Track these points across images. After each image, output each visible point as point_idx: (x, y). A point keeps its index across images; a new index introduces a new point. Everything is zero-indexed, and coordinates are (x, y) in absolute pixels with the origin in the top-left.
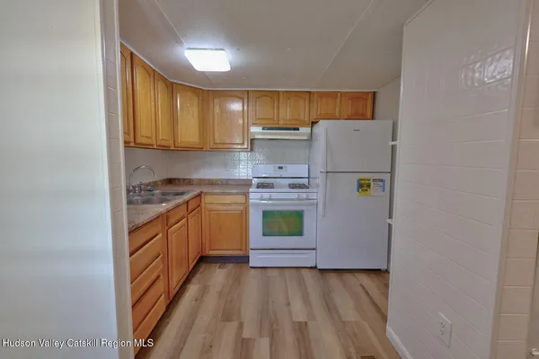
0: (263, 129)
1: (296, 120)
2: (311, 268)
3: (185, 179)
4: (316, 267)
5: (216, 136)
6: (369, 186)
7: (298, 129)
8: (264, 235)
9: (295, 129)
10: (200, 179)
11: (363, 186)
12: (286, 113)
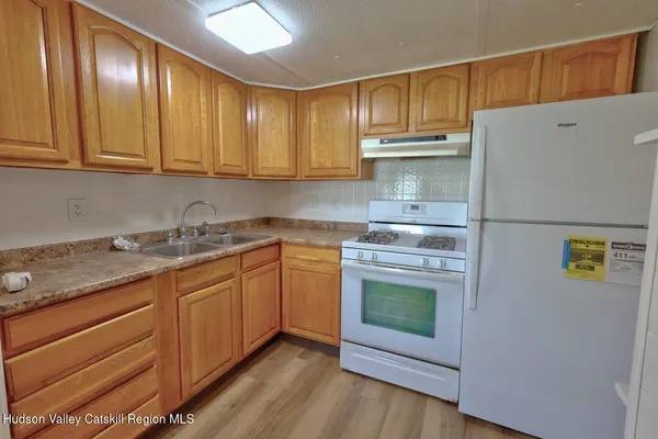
0: (382, 142)
1: (440, 121)
2: (449, 403)
3: (284, 220)
4: (456, 405)
5: (313, 157)
6: (599, 258)
7: (444, 138)
8: (365, 321)
9: (437, 138)
10: (302, 221)
11: (581, 257)
12: (422, 111)
